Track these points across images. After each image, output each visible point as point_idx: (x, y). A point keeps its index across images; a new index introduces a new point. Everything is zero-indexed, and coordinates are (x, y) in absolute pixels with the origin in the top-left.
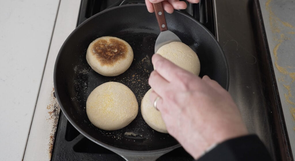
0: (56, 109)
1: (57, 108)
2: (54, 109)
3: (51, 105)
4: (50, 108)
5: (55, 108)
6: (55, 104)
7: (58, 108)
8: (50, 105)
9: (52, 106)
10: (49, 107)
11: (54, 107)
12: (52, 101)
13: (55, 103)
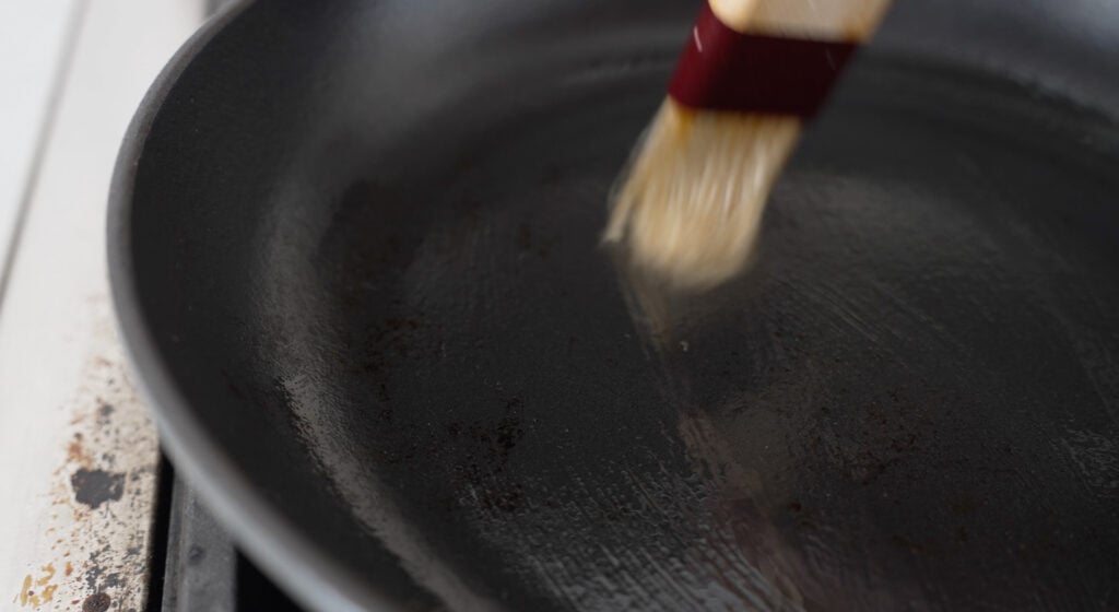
0: (110, 591)
1: (113, 580)
2: (84, 595)
3: (60, 569)
4: (48, 594)
5: (99, 581)
6: (93, 557)
7: (124, 583)
8: (50, 569)
9: (69, 571)
10: (39, 590)
11: (91, 581)
12: (65, 534)
13: (96, 547)
